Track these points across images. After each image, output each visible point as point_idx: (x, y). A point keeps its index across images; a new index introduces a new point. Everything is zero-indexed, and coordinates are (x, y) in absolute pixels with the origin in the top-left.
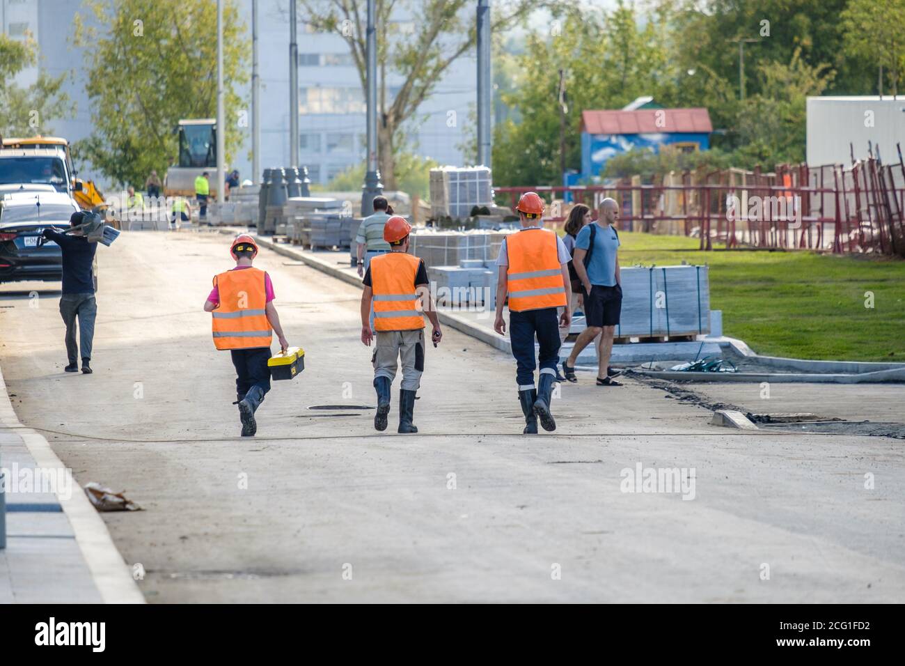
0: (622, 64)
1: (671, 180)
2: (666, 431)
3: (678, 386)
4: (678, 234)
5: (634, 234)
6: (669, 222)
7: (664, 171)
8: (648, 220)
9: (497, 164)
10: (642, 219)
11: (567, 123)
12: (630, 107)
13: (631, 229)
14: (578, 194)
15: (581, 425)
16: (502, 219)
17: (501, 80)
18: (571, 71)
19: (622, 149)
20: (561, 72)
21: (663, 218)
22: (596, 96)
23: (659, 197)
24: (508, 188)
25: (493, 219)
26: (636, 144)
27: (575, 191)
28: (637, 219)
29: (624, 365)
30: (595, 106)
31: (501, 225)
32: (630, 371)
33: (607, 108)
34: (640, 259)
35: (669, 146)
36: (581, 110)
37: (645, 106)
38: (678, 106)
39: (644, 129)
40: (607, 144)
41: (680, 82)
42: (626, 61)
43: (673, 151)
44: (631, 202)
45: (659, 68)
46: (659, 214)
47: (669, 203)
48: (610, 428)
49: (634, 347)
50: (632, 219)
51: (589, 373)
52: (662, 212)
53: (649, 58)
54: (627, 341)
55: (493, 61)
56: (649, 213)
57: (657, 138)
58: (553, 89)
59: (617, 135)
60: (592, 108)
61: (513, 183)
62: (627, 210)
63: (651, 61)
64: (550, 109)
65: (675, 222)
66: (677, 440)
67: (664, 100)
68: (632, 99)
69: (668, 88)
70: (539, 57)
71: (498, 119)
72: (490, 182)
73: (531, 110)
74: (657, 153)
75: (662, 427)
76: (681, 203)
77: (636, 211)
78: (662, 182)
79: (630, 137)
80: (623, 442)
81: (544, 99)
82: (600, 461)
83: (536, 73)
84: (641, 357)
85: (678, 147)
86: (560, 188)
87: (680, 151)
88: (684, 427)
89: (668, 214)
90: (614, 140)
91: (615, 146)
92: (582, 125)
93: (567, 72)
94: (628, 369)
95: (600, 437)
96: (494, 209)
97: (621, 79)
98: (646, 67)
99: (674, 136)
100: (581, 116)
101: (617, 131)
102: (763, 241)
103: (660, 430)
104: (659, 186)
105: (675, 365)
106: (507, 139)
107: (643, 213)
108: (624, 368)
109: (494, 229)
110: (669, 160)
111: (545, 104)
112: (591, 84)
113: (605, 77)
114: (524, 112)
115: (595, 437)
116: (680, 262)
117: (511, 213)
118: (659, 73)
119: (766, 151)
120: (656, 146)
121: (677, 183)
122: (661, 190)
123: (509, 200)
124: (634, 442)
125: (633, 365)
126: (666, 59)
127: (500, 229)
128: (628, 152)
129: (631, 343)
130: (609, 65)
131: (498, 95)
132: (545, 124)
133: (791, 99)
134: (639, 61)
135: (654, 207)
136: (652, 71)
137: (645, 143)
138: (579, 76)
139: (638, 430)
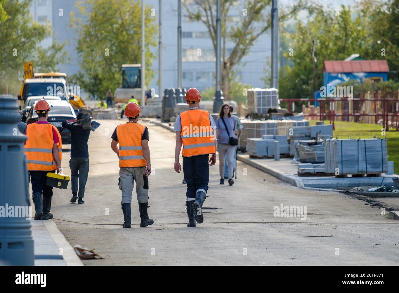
0: (344, 38)
1: (368, 96)
2: (365, 221)
3: (371, 199)
4: (372, 123)
5: (350, 123)
6: (367, 117)
7: (365, 92)
8: (357, 116)
9: (281, 87)
10: (354, 115)
11: (316, 67)
12: (348, 59)
13: (348, 120)
14: (322, 103)
15: (322, 218)
16: (284, 115)
17: (284, 47)
18: (318, 41)
19: (344, 80)
20: (313, 42)
21: (364, 115)
22: (331, 53)
23: (362, 104)
24: (286, 99)
25: (279, 115)
26: (351, 78)
27: (320, 101)
28: (351, 115)
29: (344, 188)
30: (330, 59)
31: (283, 118)
32: (347, 191)
33: (336, 60)
34: (352, 135)
35: (368, 79)
36: (323, 61)
37: (356, 59)
38: (372, 59)
39: (355, 70)
40: (336, 78)
41: (373, 47)
42: (346, 36)
43: (369, 81)
44: (348, 107)
45: (363, 40)
46: (362, 113)
47: (367, 108)
48: (337, 220)
49: (349, 179)
50: (348, 115)
51: (326, 192)
52: (364, 112)
53: (358, 35)
54: (346, 176)
55: (279, 36)
56: (357, 112)
57: (361, 75)
58: (309, 50)
59: (341, 73)
60: (329, 59)
61: (289, 97)
62: (346, 111)
63: (359, 36)
64: (308, 60)
65: (370, 117)
66: (371, 226)
67: (365, 56)
68: (349, 55)
69: (367, 50)
70: (302, 34)
71: (282, 65)
72: (277, 96)
73: (298, 61)
74: (361, 82)
75: (364, 219)
76: (373, 107)
77: (350, 111)
78: (364, 97)
79: (348, 74)
80: (343, 227)
81: (305, 55)
82: (332, 236)
83: (301, 42)
84: (353, 184)
85: (372, 79)
86: (312, 99)
87: (373, 81)
88: (374, 220)
89: (367, 113)
90: (340, 76)
91: (341, 79)
92: (324, 68)
93: (316, 41)
94: (346, 190)
95: (332, 224)
96: (279, 110)
97: (343, 45)
98: (356, 39)
99: (370, 74)
100: (324, 64)
101: (342, 71)
103: (362, 221)
104: (362, 99)
105: (370, 188)
106: (286, 74)
107: (354, 113)
108: (344, 190)
109: (280, 120)
110: (367, 86)
111: (306, 58)
112: (328, 48)
113: (335, 44)
114: (295, 61)
115: (330, 224)
116: (373, 137)
117: (288, 112)
118: (363, 42)
120: (361, 79)
121: (371, 97)
122: (363, 101)
123: (287, 105)
124: (349, 227)
125: (349, 188)
126: (367, 35)
127: (282, 120)
128: (347, 82)
129: (348, 177)
130: (337, 38)
131: (281, 53)
132: (305, 67)
134: (353, 36)
135: (360, 109)
136: (359, 41)
137: (356, 77)
138: (323, 43)
139: (351, 221)
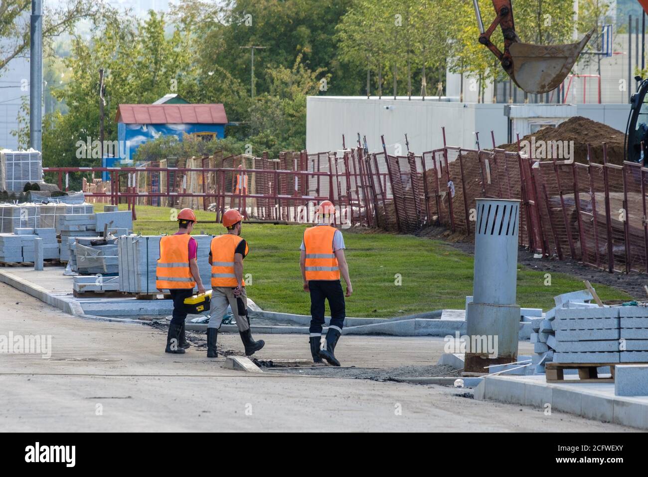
0: (153, 65)
1: (192, 164)
2: (185, 372)
3: (196, 336)
4: (198, 209)
5: (162, 208)
6: (191, 198)
7: (187, 156)
8: (173, 196)
9: (46, 147)
10: (168, 195)
11: (106, 115)
12: (159, 102)
13: (159, 205)
14: (114, 173)
15: (114, 367)
16: (50, 194)
17: (50, 78)
18: (109, 71)
19: (152, 137)
20: (101, 71)
21: (185, 195)
22: (131, 92)
23: (183, 177)
24: (55, 168)
25: (42, 194)
26: (163, 132)
27: (112, 171)
28: (164, 195)
29: (152, 318)
30: (129, 101)
31: (49, 199)
32: (156, 323)
33: (139, 103)
34: (165, 229)
35: (191, 135)
36: (117, 104)
37: (171, 101)
38: (199, 102)
39: (170, 121)
40: (139, 133)
41: (201, 81)
42: (156, 63)
43: (194, 139)
44: (158, 181)
45: (184, 69)
46: (182, 192)
47: (191, 183)
48: (139, 370)
49: (159, 302)
50: (159, 196)
51: (121, 324)
52: (185, 190)
53: (175, 61)
54: (154, 297)
55: (44, 61)
56: (173, 191)
57: (181, 128)
58: (94, 86)
59: (147, 125)
60: (127, 103)
61: (60, 164)
62: (155, 188)
63: (177, 63)
64: (91, 102)
65: (195, 198)
66: (194, 380)
67: (186, 96)
68: (161, 96)
69: (191, 86)
70: (82, 58)
71: (47, 110)
72: (40, 162)
73: (75, 104)
74: (181, 140)
75: (183, 369)
76: (201, 183)
77: (162, 189)
78: (185, 165)
79: (159, 126)
80: (149, 382)
81: (87, 94)
82: (129, 397)
83: (80, 73)
84: (166, 311)
85: (199, 136)
86: (99, 168)
87: (200, 138)
88: (201, 370)
89: (190, 191)
90: (145, 129)
91: (146, 134)
92: (119, 114)
93: (106, 72)
94: (155, 321)
95: (131, 377)
96: (43, 185)
97: (152, 78)
98: (172, 69)
99: (195, 127)
100: (118, 108)
101: (148, 122)
102: (269, 215)
103: (180, 372)
104: (183, 169)
105: (194, 318)
106: (53, 127)
107: (168, 191)
108: (151, 320)
109: (44, 203)
110: (191, 146)
111: (88, 98)
112: (126, 82)
113: (138, 77)
114: (69, 104)
115: (126, 377)
116: (199, 232)
117: (58, 189)
118: (184, 73)
119: (272, 140)
120: (180, 135)
121: (197, 166)
122: (184, 171)
123: (56, 178)
124: (158, 382)
125: (158, 317)
126: (190, 62)
127: (49, 202)
128: (157, 140)
129: (157, 299)
130: (142, 66)
131: (47, 90)
132: (87, 115)
133: (294, 97)
134: (167, 63)
135: (178, 186)
136: (178, 71)
137: (171, 132)
138: (116, 75)
139: (162, 372)
